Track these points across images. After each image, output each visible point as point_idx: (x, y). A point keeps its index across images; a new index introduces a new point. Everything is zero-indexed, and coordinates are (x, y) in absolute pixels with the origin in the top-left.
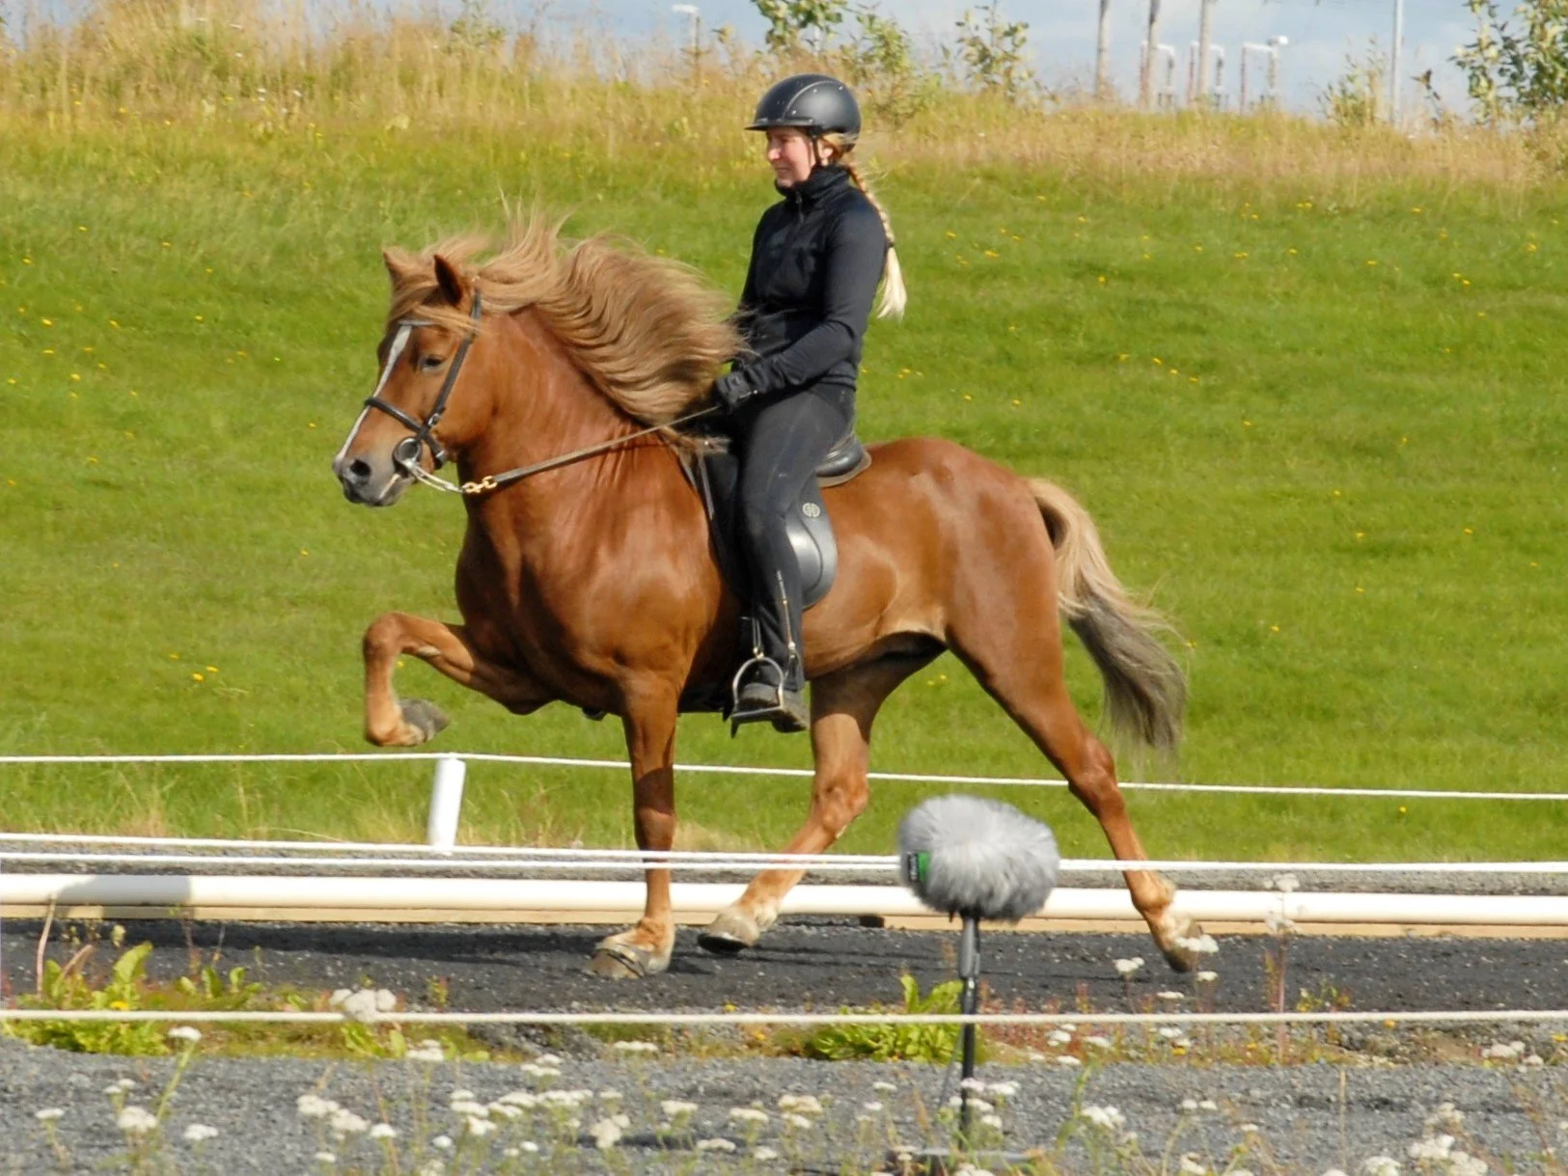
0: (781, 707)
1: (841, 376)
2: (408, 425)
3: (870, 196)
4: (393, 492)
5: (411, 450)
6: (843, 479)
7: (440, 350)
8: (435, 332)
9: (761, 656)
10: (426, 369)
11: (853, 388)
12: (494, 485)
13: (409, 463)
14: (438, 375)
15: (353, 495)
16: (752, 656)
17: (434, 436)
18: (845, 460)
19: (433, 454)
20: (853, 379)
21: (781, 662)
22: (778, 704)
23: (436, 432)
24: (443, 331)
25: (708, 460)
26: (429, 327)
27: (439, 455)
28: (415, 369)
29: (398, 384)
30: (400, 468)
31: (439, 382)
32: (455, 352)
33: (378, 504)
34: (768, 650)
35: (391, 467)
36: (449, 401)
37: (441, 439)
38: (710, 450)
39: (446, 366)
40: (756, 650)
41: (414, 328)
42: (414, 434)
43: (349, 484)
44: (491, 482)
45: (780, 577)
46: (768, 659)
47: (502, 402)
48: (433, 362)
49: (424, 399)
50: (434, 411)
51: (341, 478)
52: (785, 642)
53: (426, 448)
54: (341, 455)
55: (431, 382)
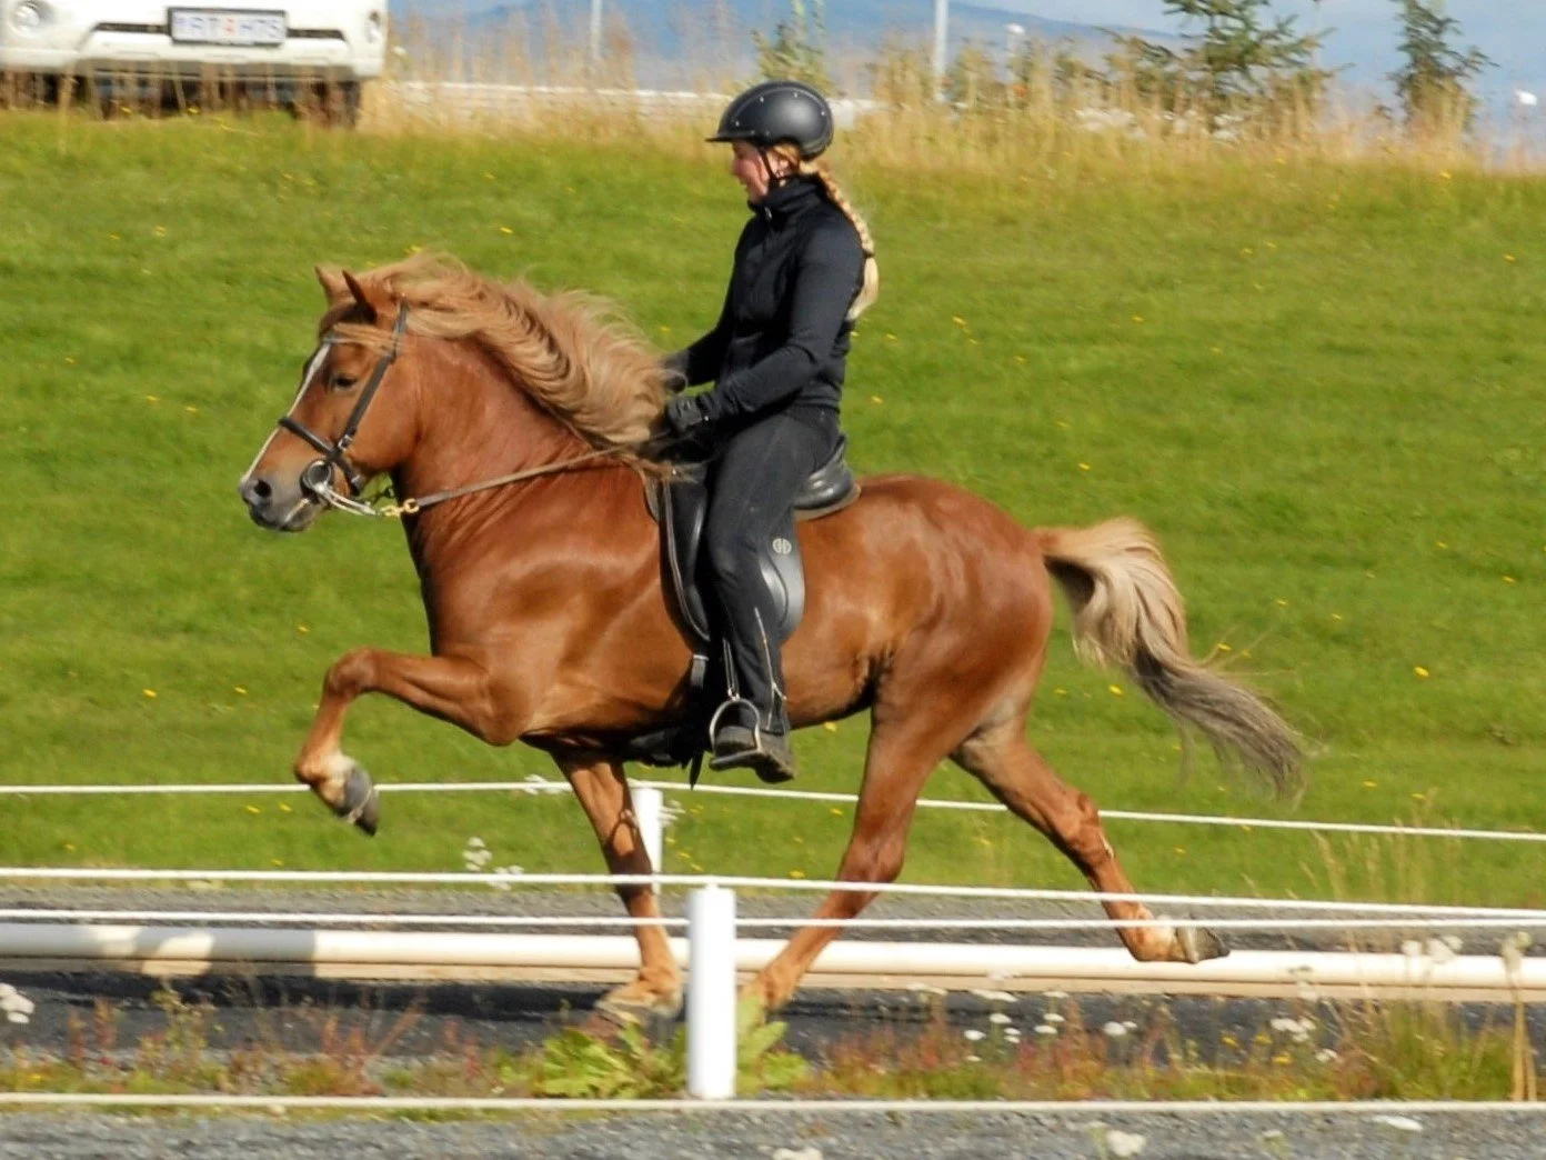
0: (760, 750)
1: (820, 397)
2: (317, 448)
3: (846, 207)
4: (300, 516)
5: (321, 474)
6: (827, 511)
7: (353, 370)
8: (352, 349)
9: (736, 698)
10: (337, 389)
11: (837, 410)
12: (416, 509)
13: (321, 488)
14: (352, 395)
15: (258, 518)
16: (726, 698)
17: (348, 461)
18: (830, 492)
19: (348, 479)
20: (836, 400)
21: (761, 706)
22: (755, 747)
23: (350, 456)
24: (360, 349)
25: (674, 488)
26: (345, 344)
27: (354, 480)
28: (326, 390)
29: (310, 404)
30: (308, 492)
31: (351, 403)
32: (371, 371)
33: (285, 528)
34: (746, 691)
35: (297, 490)
36: (363, 425)
37: (356, 463)
38: (678, 479)
39: (359, 387)
40: (730, 692)
41: (333, 345)
42: (324, 457)
43: (253, 506)
44: (412, 505)
45: (757, 614)
46: (745, 701)
47: (425, 428)
48: (345, 382)
49: (335, 420)
50: (345, 432)
51: (246, 501)
52: (768, 684)
53: (339, 473)
54: (245, 478)
55: (344, 402)
